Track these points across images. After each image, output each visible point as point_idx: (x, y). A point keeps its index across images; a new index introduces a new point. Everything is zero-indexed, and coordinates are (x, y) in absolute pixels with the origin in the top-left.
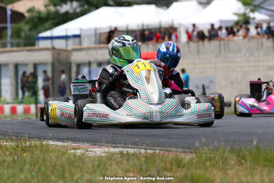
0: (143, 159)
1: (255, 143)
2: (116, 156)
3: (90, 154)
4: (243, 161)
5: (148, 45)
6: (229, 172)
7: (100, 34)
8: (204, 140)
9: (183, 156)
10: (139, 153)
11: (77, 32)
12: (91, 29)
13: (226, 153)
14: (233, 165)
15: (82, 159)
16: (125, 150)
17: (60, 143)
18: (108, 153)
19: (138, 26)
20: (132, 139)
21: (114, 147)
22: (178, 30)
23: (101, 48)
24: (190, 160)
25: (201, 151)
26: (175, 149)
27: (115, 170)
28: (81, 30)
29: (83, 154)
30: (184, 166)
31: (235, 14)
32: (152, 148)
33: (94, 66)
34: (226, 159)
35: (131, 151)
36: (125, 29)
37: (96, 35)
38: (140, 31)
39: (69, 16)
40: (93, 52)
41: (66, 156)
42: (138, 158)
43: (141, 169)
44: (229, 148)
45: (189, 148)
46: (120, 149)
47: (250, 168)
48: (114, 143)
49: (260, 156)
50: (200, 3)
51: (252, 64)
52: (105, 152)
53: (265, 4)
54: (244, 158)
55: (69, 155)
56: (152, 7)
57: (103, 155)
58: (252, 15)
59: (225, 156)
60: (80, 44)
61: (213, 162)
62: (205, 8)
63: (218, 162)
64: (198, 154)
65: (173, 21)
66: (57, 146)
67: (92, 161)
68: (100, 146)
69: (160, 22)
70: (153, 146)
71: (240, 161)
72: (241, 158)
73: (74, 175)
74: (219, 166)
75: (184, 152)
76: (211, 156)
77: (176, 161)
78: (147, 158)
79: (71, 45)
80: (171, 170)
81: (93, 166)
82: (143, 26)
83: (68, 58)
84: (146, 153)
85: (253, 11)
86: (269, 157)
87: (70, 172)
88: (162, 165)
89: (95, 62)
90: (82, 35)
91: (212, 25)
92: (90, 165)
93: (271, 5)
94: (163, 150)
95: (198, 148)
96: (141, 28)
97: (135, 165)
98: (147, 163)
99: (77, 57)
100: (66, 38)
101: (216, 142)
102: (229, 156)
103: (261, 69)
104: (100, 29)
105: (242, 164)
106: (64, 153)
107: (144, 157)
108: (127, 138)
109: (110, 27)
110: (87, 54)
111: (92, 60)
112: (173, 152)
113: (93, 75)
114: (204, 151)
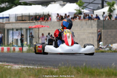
0: (36, 70)
1: (84, 65)
2: (25, 69)
3: (14, 68)
4: (79, 72)
5: (38, 22)
7: (18, 17)
8: (62, 63)
9: (53, 69)
10: (35, 68)
11: (8, 16)
12: (13, 15)
13: (72, 69)
15: (10, 70)
16: (29, 67)
20: (32, 62)
21: (24, 65)
22: (51, 16)
23: (17, 23)
26: (50, 67)
27: (24, 75)
28: (9, 15)
29: (10, 68)
31: (75, 10)
34: (72, 71)
35: (31, 67)
36: (28, 15)
37: (16, 17)
38: (35, 16)
39: (4, 9)
40: (14, 24)
41: (3, 69)
42: (34, 70)
44: (73, 67)
45: (56, 66)
46: (26, 66)
47: (82, 75)
48: (24, 63)
49: (86, 70)
50: (61, 5)
51: (82, 31)
52: (20, 67)
53: (88, 6)
54: (79, 71)
56: (40, 6)
57: (19, 68)
58: (82, 10)
60: (9, 21)
61: (66, 73)
62: (63, 7)
63: (68, 73)
64: (60, 69)
67: (14, 71)
68: (18, 65)
69: (43, 12)
70: (41, 65)
72: (78, 71)
73: (7, 77)
75: (54, 68)
76: (65, 70)
77: (50, 72)
79: (5, 21)
81: (15, 73)
82: (36, 14)
83: (4, 27)
84: (38, 68)
85: (83, 9)
86: (90, 71)
87: (5, 76)
88: (45, 73)
89: (15, 29)
90: (10, 17)
91: (66, 14)
93: (91, 6)
94: (45, 67)
95: (60, 67)
96: (35, 15)
97: (33, 73)
98: (38, 72)
99: (7, 26)
100: (3, 18)
101: (68, 64)
103: (86, 33)
104: (17, 14)
105: (78, 73)
107: (37, 70)
108: (29, 62)
109: (22, 14)
110: (12, 25)
111: (14, 28)
112: (49, 68)
113: (14, 34)
114: (62, 68)
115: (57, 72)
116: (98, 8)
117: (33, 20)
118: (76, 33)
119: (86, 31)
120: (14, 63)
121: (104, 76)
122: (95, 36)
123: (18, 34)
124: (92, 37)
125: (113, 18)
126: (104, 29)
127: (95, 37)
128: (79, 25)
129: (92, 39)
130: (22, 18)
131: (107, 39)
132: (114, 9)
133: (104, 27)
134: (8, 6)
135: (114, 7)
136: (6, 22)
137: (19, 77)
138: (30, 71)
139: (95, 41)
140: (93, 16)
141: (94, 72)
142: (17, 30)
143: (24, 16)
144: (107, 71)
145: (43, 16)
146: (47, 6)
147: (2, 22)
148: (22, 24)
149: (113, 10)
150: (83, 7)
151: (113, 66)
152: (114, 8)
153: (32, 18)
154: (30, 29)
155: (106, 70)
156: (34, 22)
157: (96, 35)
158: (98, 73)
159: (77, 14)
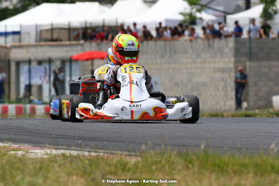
0: (87, 162)
1: (203, 147)
2: (58, 158)
3: (32, 156)
4: (190, 166)
7: (41, 31)
9: (128, 159)
10: (84, 156)
11: (17, 29)
12: (31, 26)
13: (173, 157)
14: (180, 170)
15: (22, 161)
16: (68, 152)
18: (50, 154)
19: (81, 24)
20: (76, 141)
21: (56, 149)
23: (41, 46)
25: (147, 154)
26: (120, 152)
27: (57, 172)
28: (21, 26)
29: (23, 156)
30: (129, 170)
31: (181, 14)
32: (97, 150)
33: (34, 64)
34: (173, 163)
35: (75, 153)
36: (67, 27)
37: (37, 31)
38: (82, 28)
39: (9, 12)
40: (33, 50)
41: (6, 157)
42: (82, 161)
43: (85, 172)
44: (176, 152)
45: (135, 152)
46: (62, 151)
47: (198, 173)
48: (56, 145)
49: (208, 161)
50: (146, 2)
51: (198, 65)
52: (47, 154)
54: (191, 162)
56: (96, 5)
57: (45, 157)
58: (198, 15)
59: (171, 160)
60: (20, 41)
61: (159, 166)
62: (150, 7)
63: (164, 166)
64: (144, 158)
65: (117, 20)
67: (33, 163)
68: (42, 148)
69: (104, 22)
70: (97, 148)
71: (187, 166)
72: (188, 163)
73: (15, 177)
74: (165, 171)
75: (130, 155)
76: (155, 159)
77: (121, 164)
78: (91, 161)
79: (10, 41)
80: (115, 174)
81: (35, 168)
82: (86, 23)
83: (7, 55)
84: (90, 155)
85: (199, 11)
86: (217, 162)
87: (11, 174)
88: (107, 168)
89: (35, 60)
90: (22, 32)
92: (31, 167)
93: (218, 5)
94: (107, 153)
95: (143, 152)
96: (84, 26)
97: (78, 167)
98: (90, 165)
99: (16, 55)
100: (6, 34)
101: (163, 146)
102: (175, 161)
103: (207, 71)
104: (40, 26)
105: (188, 168)
106: (4, 155)
107: (88, 160)
108: (69, 140)
109: (52, 25)
110: (27, 52)
111: (32, 58)
112: (117, 155)
113: (33, 74)
114: (150, 155)
115: (136, 165)
116: (238, 10)
117: (78, 40)
118: (184, 71)
119: (207, 65)
120: (32, 143)
121: (251, 175)
122: (230, 77)
123: (42, 74)
124: (223, 80)
125: (273, 34)
126: (250, 60)
127: (229, 80)
128: (190, 51)
129: (222, 84)
130: (52, 33)
131: (260, 84)
132: (276, 12)
133: (251, 56)
135: (274, 5)
136: (14, 44)
137: (46, 179)
138: (71, 162)
139: (229, 89)
140: (225, 29)
141: (227, 165)
143: (56, 29)
144: (259, 162)
146: (113, 5)
147: (3, 44)
148: (53, 49)
149: (273, 13)
150: (199, 7)
151: (273, 150)
152: (274, 8)
153: (76, 33)
154: (71, 60)
155: (255, 159)
156: (82, 45)
157: (233, 75)
158: (236, 168)
159: (187, 24)
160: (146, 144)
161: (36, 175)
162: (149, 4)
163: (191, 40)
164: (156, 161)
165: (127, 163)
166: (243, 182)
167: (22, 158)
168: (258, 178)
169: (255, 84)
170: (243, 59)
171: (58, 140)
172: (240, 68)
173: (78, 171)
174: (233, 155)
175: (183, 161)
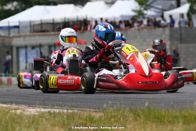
0: (65, 117)
1: (147, 104)
2: (45, 115)
3: (27, 113)
4: (138, 118)
6: (128, 126)
7: (34, 25)
8: (110, 102)
9: (94, 114)
10: (63, 112)
11: (17, 24)
12: (27, 22)
13: (126, 112)
14: (131, 121)
15: (20, 117)
16: (52, 110)
17: (4, 105)
18: (40, 112)
19: (62, 19)
20: (58, 102)
21: (44, 108)
22: (91, 23)
23: (34, 36)
24: (100, 117)
25: (107, 111)
26: (88, 110)
27: (45, 124)
28: (20, 22)
29: (21, 113)
30: (95, 122)
32: (72, 109)
33: (29, 49)
34: (126, 116)
35: (57, 111)
36: (52, 22)
37: (31, 26)
40: (28, 39)
41: (9, 115)
42: (62, 116)
43: (64, 124)
44: (128, 109)
45: (99, 109)
46: (49, 110)
47: (143, 123)
48: (44, 105)
49: (150, 114)
50: (107, 3)
52: (38, 112)
54: (139, 116)
55: (11, 114)
56: (72, 6)
57: (36, 114)
58: (145, 12)
59: (125, 115)
60: (19, 33)
61: (116, 119)
62: (110, 7)
63: (119, 119)
64: (105, 113)
65: (87, 16)
66: (2, 107)
67: (28, 118)
68: (34, 107)
70: (73, 107)
71: (136, 118)
72: (137, 116)
73: (15, 128)
74: (121, 122)
75: (96, 112)
76: (113, 114)
77: (89, 118)
78: (68, 116)
79: (12, 34)
81: (29, 122)
82: (65, 19)
83: (10, 43)
84: (67, 112)
85: (146, 9)
86: (157, 115)
87: (12, 126)
88: (81, 121)
89: (29, 46)
90: (21, 26)
92: (26, 121)
93: (158, 4)
94: (80, 110)
95: (105, 109)
96: (63, 21)
97: (59, 121)
98: (68, 119)
99: (16, 42)
100: (9, 28)
101: (119, 105)
102: (128, 115)
104: (33, 21)
105: (136, 119)
106: (7, 113)
107: (65, 115)
108: (54, 102)
109: (41, 21)
110: (24, 40)
111: (28, 44)
112: (87, 111)
113: (29, 56)
114: (110, 111)
120: (28, 104)
121: (180, 124)
123: (35, 55)
126: (181, 43)
128: (139, 37)
130: (41, 28)
131: (188, 60)
133: (182, 40)
134: (18, 7)
136: (15, 35)
137: (37, 129)
138: (54, 117)
141: (164, 117)
142: (33, 47)
143: (45, 24)
144: (186, 114)
145: (78, 23)
146: (83, 6)
147: (7, 35)
148: (42, 38)
150: (145, 6)
153: (58, 26)
154: (55, 45)
155: (183, 112)
158: (170, 119)
160: (107, 104)
161: (29, 127)
162: (109, 5)
163: (139, 30)
164: (114, 115)
165: (94, 117)
166: (175, 129)
167: (20, 115)
168: (185, 126)
169: (185, 60)
170: (176, 42)
171: (45, 102)
172: (174, 48)
173: (60, 123)
174: (168, 110)
175: (133, 115)
